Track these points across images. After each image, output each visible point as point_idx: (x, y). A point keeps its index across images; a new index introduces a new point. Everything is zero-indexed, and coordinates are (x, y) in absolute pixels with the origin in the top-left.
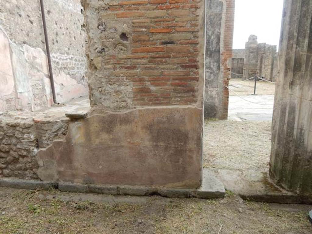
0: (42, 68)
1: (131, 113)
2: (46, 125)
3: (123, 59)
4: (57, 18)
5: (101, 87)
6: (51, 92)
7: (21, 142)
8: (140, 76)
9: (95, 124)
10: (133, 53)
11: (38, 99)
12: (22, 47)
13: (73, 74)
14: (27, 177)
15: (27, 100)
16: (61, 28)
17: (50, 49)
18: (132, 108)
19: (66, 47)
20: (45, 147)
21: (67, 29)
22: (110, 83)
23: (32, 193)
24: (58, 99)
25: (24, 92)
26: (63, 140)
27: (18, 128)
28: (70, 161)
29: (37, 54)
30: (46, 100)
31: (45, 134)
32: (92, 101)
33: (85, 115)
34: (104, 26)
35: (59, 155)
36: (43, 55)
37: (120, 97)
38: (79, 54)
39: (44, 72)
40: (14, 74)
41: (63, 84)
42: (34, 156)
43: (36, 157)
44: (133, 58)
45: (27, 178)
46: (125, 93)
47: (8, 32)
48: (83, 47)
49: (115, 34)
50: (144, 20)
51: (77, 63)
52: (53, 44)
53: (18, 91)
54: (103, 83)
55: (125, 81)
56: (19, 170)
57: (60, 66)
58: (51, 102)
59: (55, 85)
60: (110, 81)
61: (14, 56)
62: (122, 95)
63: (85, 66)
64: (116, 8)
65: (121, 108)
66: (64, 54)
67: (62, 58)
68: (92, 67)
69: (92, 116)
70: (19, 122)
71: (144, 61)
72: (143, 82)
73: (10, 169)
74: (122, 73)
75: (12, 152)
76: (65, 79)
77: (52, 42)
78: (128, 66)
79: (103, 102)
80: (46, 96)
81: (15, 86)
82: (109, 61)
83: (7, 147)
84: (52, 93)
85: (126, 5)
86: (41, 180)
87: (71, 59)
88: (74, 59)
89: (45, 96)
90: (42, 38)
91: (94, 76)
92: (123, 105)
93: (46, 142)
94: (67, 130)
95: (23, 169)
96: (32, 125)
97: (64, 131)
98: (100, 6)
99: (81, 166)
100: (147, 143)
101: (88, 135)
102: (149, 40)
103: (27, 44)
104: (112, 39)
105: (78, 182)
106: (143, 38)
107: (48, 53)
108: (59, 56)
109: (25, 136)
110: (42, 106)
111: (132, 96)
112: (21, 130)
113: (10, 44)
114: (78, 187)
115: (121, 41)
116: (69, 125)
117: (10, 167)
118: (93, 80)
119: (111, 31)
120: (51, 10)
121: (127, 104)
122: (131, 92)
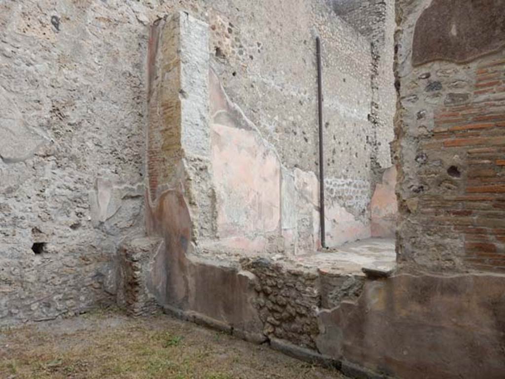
0: (312, 198)
1: (460, 278)
2: (335, 279)
3: (450, 201)
4: (336, 131)
5: (414, 237)
6: (319, 231)
7: (301, 296)
8: (479, 226)
9: (402, 287)
10: (466, 193)
11: (303, 239)
12: (293, 171)
13: (349, 206)
14: (303, 343)
15: (290, 240)
16: (339, 143)
17: (324, 172)
18: (462, 272)
19: (344, 168)
20: (329, 308)
21: (347, 143)
22: (429, 232)
23: (307, 367)
24: (328, 241)
25: (289, 229)
26: (353, 302)
27: (300, 278)
28: (361, 334)
29: (308, 179)
30: (312, 242)
31: (331, 290)
32: (399, 254)
33: (388, 272)
34: (424, 158)
35: (348, 322)
36: (316, 180)
37: (443, 253)
38: (360, 177)
39: (314, 203)
40: (281, 205)
41: (336, 220)
42: (315, 318)
43: (318, 319)
44: (465, 200)
45: (302, 345)
46: (451, 249)
47: (281, 155)
48: (366, 166)
49: (440, 167)
50: (487, 148)
51: (356, 190)
52: (329, 165)
53: (283, 228)
54: (418, 232)
55: (452, 232)
56: (294, 332)
57: (333, 196)
58: (319, 244)
59: (326, 221)
60: (429, 230)
61: (284, 183)
62: (447, 251)
63: (367, 194)
64: (444, 135)
65: (444, 269)
66: (340, 178)
67: (338, 183)
68: (402, 209)
69: (399, 275)
70: (302, 270)
71: (487, 205)
72: (483, 235)
73: (284, 329)
74: (448, 220)
75: (289, 307)
76: (338, 212)
77: (328, 162)
78: (459, 210)
79: (416, 257)
80: (313, 236)
81: (280, 221)
82: (429, 202)
83: (284, 299)
84: (320, 233)
85: (459, 131)
86: (319, 352)
87: (350, 184)
88: (353, 184)
89: (311, 236)
90: (316, 158)
91: (404, 222)
92: (447, 265)
93: (331, 301)
94: (361, 290)
95: (299, 332)
96: (317, 277)
97: (357, 290)
98: (420, 134)
99: (377, 345)
100: (488, 331)
101: (390, 301)
102: (495, 176)
103: (299, 167)
104: (436, 174)
105: (369, 368)
106: (484, 172)
107: (321, 177)
108: (333, 181)
109: (307, 290)
110: (307, 250)
111: (464, 254)
112: (303, 280)
113: (281, 168)
114: (369, 374)
115: (450, 176)
116: (364, 283)
117: (284, 325)
118: (403, 227)
119: (434, 164)
120: (330, 122)
121: (454, 264)
122: (461, 248)
